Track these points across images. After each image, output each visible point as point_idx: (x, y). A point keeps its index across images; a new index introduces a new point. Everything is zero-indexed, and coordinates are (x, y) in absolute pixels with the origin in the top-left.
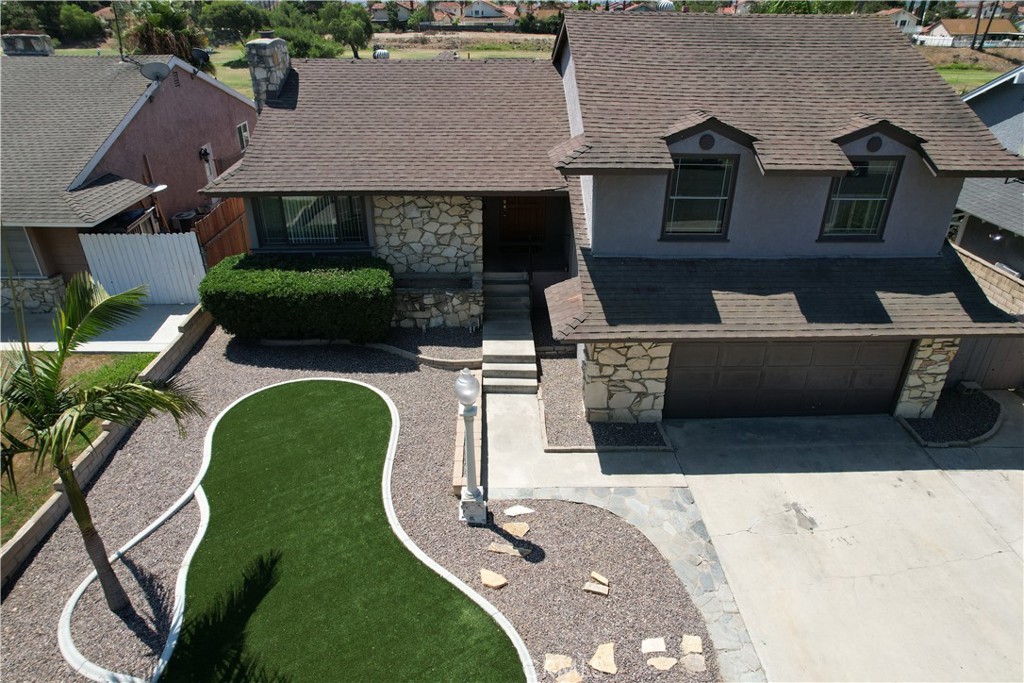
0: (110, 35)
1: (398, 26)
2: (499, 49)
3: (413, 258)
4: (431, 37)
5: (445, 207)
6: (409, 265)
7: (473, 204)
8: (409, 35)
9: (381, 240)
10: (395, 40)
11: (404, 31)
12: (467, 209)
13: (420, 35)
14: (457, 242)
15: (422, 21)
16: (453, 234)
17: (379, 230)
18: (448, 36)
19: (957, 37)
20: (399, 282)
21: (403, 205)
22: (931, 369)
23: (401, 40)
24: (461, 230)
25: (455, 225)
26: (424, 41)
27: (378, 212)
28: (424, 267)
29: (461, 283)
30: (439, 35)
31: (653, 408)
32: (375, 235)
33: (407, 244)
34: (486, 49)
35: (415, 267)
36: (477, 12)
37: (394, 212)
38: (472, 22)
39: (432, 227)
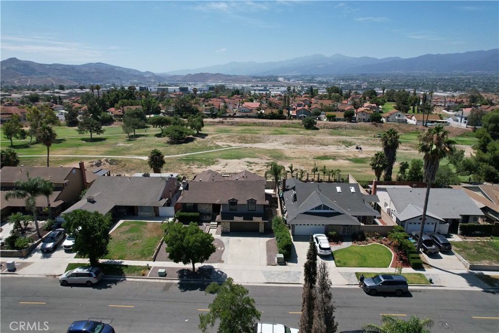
0: (115, 121)
1: (214, 116)
2: (249, 126)
4: (225, 121)
5: (207, 205)
7: (211, 205)
8: (217, 120)
9: (199, 209)
10: (212, 122)
11: (216, 118)
13: (221, 119)
14: (209, 209)
15: (222, 114)
18: (231, 120)
19: (418, 121)
20: (201, 214)
22: (262, 227)
23: (214, 122)
26: (222, 122)
27: (199, 206)
28: (204, 212)
29: (209, 214)
30: (228, 120)
31: (229, 230)
33: (202, 209)
34: (245, 125)
36: (242, 110)
37: (201, 206)
38: (240, 114)
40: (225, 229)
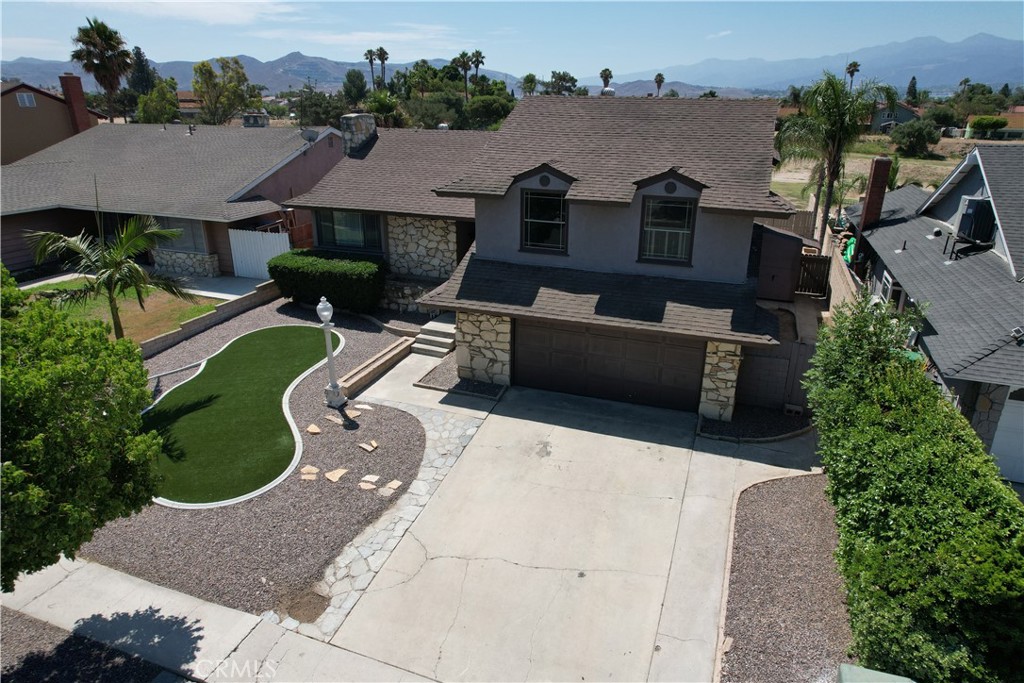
3: (412, 264)
5: (432, 229)
6: (409, 269)
7: (450, 228)
9: (392, 249)
12: (446, 230)
14: (439, 254)
16: (437, 249)
17: (391, 241)
21: (406, 225)
22: (720, 375)
24: (442, 246)
25: (438, 242)
27: (390, 229)
28: (418, 271)
31: (502, 372)
32: (387, 245)
33: (407, 253)
35: (413, 271)
37: (400, 230)
39: (424, 242)
40: (480, 363)
